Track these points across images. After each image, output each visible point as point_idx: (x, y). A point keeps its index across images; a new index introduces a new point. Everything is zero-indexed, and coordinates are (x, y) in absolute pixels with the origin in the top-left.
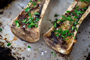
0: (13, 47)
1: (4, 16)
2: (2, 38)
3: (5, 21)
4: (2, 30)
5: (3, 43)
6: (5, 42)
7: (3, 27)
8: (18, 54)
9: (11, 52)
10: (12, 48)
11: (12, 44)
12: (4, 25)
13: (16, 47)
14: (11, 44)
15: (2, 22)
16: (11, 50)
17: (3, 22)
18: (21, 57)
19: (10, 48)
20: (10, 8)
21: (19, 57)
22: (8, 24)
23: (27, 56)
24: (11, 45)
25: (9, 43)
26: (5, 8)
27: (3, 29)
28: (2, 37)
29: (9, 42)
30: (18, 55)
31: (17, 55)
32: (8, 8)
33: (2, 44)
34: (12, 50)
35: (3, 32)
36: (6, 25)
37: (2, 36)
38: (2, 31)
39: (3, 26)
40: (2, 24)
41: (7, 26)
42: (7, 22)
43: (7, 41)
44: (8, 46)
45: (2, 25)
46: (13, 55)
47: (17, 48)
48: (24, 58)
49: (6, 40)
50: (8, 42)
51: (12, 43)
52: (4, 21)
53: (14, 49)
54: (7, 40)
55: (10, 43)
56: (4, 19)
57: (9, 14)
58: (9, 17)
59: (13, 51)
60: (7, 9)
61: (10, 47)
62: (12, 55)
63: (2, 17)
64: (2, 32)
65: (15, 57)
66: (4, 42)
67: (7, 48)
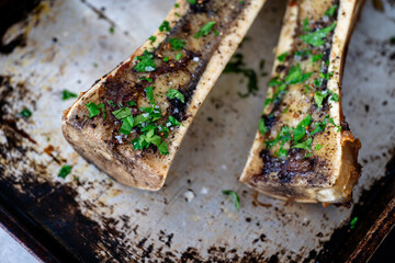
0: (81, 180)
1: (32, 53)
2: (34, 146)
3: (38, 76)
4: (30, 114)
5: (42, 166)
6: (49, 163)
7: (33, 103)
8: (103, 205)
9: (77, 199)
10: (79, 184)
11: (75, 168)
12: (37, 93)
13: (91, 180)
14: (71, 167)
15: (27, 79)
16: (76, 193)
17: (32, 80)
18: (115, 216)
19: (71, 183)
20: (51, 20)
21: (107, 216)
22: (50, 89)
23: (138, 211)
24: (73, 172)
25: (63, 164)
26: (32, 19)
27: (35, 109)
28: (34, 142)
29: (65, 161)
30: (104, 210)
31: (101, 210)
32: (42, 16)
33: (39, 169)
34: (81, 190)
35: (37, 123)
36: (43, 91)
37: (35, 139)
38: (30, 119)
39: (33, 98)
40: (28, 87)
41: (48, 94)
42: (45, 78)
43: (55, 159)
44: (64, 177)
45: (28, 95)
46: (84, 210)
47: (96, 181)
48: (125, 219)
49: (51, 155)
50: (58, 162)
51: (76, 164)
52: (32, 75)
53: (87, 186)
54: (55, 154)
55: (70, 163)
56: (32, 69)
57: (49, 43)
58: (50, 59)
59: (83, 195)
60: (37, 23)
61: (68, 179)
62: (80, 211)
63: (22, 57)
64: (32, 122)
65: (93, 218)
66: (45, 164)
67: (58, 183)
